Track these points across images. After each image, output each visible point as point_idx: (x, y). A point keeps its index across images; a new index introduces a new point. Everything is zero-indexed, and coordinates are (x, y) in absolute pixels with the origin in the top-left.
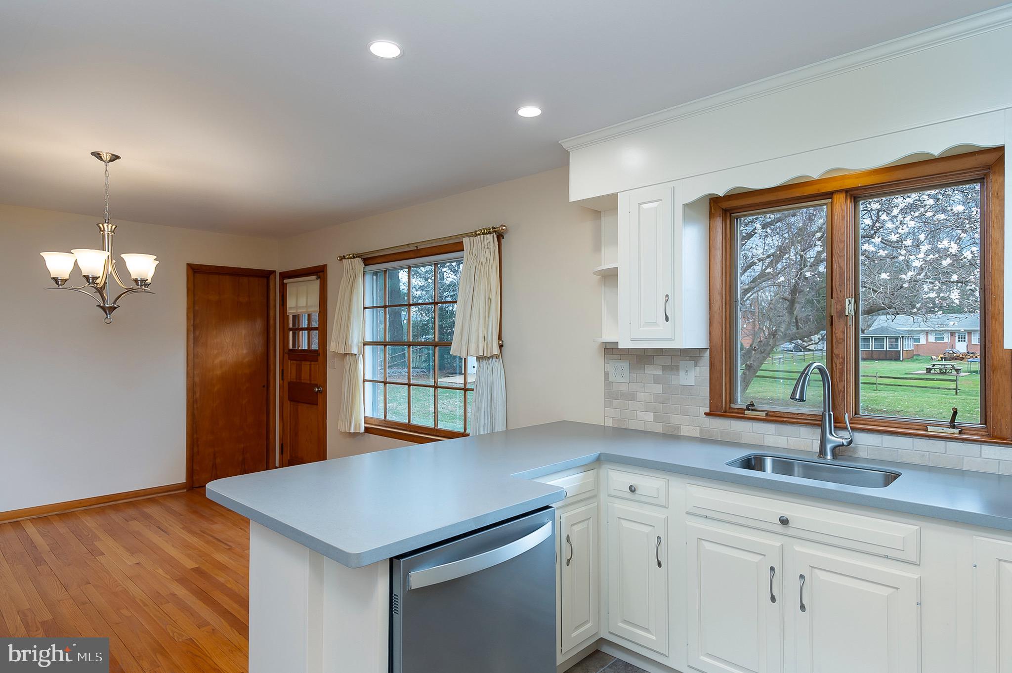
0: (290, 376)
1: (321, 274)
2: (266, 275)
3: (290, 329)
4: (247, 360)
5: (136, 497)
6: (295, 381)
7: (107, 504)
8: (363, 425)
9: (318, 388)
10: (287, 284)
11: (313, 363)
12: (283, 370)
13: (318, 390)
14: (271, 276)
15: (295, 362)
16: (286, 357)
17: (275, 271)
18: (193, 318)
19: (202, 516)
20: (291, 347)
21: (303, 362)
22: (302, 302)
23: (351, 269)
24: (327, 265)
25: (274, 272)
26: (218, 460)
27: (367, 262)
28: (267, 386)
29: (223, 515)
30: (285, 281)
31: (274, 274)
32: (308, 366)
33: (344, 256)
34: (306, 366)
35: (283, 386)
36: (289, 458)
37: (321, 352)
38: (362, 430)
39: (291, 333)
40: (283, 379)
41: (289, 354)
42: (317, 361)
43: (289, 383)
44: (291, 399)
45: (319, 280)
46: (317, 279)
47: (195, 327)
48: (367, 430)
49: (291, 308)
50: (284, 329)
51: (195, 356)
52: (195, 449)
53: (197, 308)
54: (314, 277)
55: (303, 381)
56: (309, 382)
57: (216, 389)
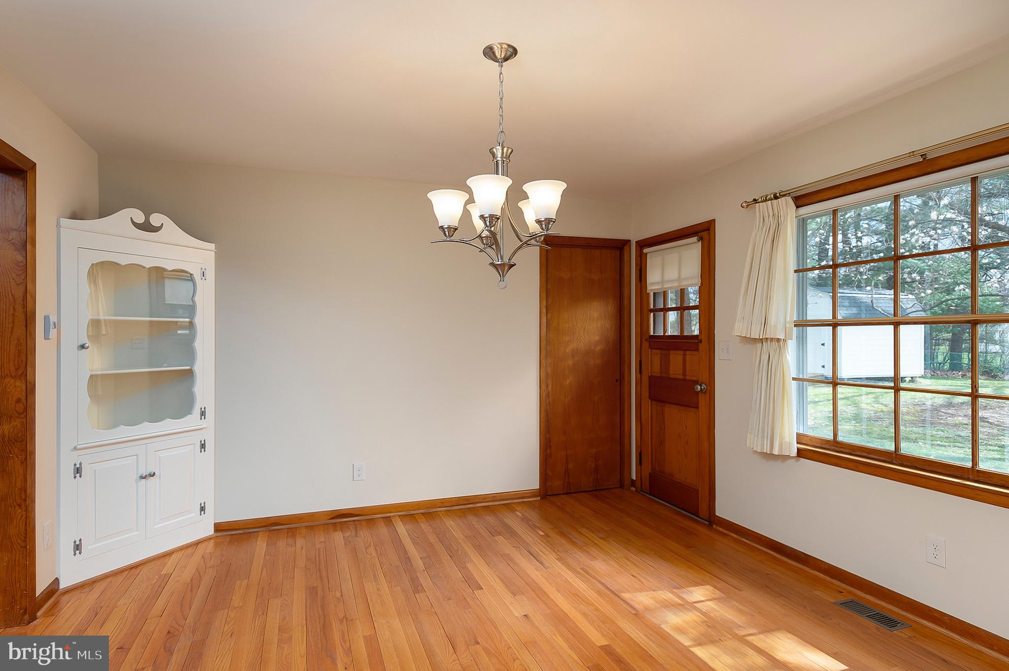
0: (651, 370)
1: (705, 234)
2: (619, 246)
3: (651, 311)
4: (598, 348)
5: (492, 501)
6: (659, 375)
7: (467, 506)
8: (795, 446)
9: (701, 386)
10: (647, 254)
11: (688, 352)
12: (641, 361)
13: (701, 389)
14: (625, 247)
15: (659, 351)
16: (646, 344)
17: (630, 240)
18: (545, 298)
19: (574, 543)
20: (652, 334)
21: (672, 352)
22: (672, 274)
23: (771, 215)
24: (715, 220)
25: (628, 242)
26: (571, 466)
27: (799, 203)
28: (621, 380)
29: (597, 545)
30: (645, 251)
31: (629, 243)
32: (681, 358)
33: (755, 200)
34: (676, 358)
35: (641, 381)
36: (650, 471)
37: (704, 338)
38: (794, 453)
39: (652, 314)
40: (640, 373)
41: (649, 341)
42: (697, 350)
43: (650, 378)
44: (653, 398)
45: (701, 241)
46: (699, 241)
47: (547, 308)
48: (801, 453)
49: (653, 284)
50: (644, 311)
51: (548, 342)
52: (548, 451)
53: (549, 287)
54: (695, 239)
55: (671, 376)
56: (682, 377)
57: (568, 381)
